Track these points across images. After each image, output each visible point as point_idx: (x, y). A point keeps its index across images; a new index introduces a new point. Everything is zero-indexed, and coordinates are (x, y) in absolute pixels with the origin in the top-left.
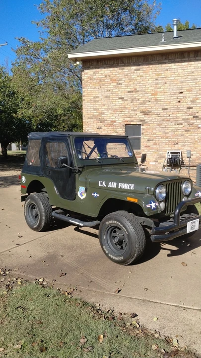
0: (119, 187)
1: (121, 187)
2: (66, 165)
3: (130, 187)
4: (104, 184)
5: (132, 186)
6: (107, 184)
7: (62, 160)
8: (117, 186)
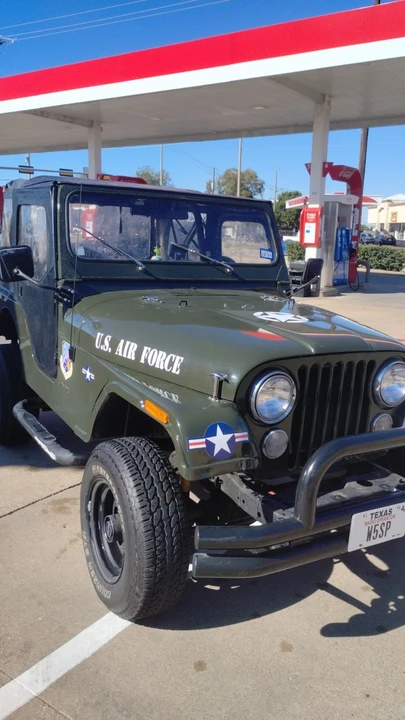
0: (142, 361)
1: (146, 360)
2: (21, 274)
3: (171, 364)
4: (107, 342)
5: (178, 360)
6: (114, 344)
7: (9, 254)
8: (138, 353)
